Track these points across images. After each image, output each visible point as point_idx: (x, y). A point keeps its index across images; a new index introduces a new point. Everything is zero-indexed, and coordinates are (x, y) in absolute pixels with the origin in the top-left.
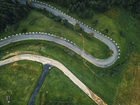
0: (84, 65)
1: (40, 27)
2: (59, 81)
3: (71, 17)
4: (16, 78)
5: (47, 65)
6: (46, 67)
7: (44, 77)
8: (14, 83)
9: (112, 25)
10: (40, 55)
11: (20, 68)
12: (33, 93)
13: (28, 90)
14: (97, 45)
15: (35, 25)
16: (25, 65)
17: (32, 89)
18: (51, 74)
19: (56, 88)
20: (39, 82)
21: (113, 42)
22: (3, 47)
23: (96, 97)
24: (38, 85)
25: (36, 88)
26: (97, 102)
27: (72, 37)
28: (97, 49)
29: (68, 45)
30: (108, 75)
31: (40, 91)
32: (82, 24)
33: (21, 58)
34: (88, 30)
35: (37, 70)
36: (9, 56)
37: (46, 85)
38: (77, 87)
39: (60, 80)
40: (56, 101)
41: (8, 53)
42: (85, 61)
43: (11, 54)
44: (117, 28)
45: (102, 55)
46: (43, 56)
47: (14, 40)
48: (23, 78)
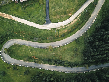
0: (24, 35)
1: (68, 50)
2: (36, 16)
3: (49, 70)
4: (64, 5)
5: (48, 23)
6: (48, 22)
7: (47, 15)
8: (64, 3)
9: (15, 78)
10: (57, 28)
11: (65, 13)
12: (49, 2)
13: (52, 3)
14: (20, 54)
15: (72, 49)
16: (63, 17)
17: (50, 4)
18: (43, 18)
19: (35, 11)
20: (48, 10)
21: (8, 62)
22: (86, 23)
23: (8, 17)
24: (48, 8)
25: (48, 6)
26: (6, 15)
27: (40, 52)
28: (19, 51)
29: (41, 44)
30: (5, 35)
31: (45, 5)
32: (38, 67)
33: (68, 20)
34: (31, 64)
35: (54, 18)
36: (78, 18)
37: (43, 10)
38: (22, 18)
39: (36, 18)
40: (32, 4)
41: (80, 20)
42: (24, 39)
43: (77, 20)
44: (10, 77)
45: (14, 48)
46: (54, 28)
47: (81, 31)
48: (59, 8)
